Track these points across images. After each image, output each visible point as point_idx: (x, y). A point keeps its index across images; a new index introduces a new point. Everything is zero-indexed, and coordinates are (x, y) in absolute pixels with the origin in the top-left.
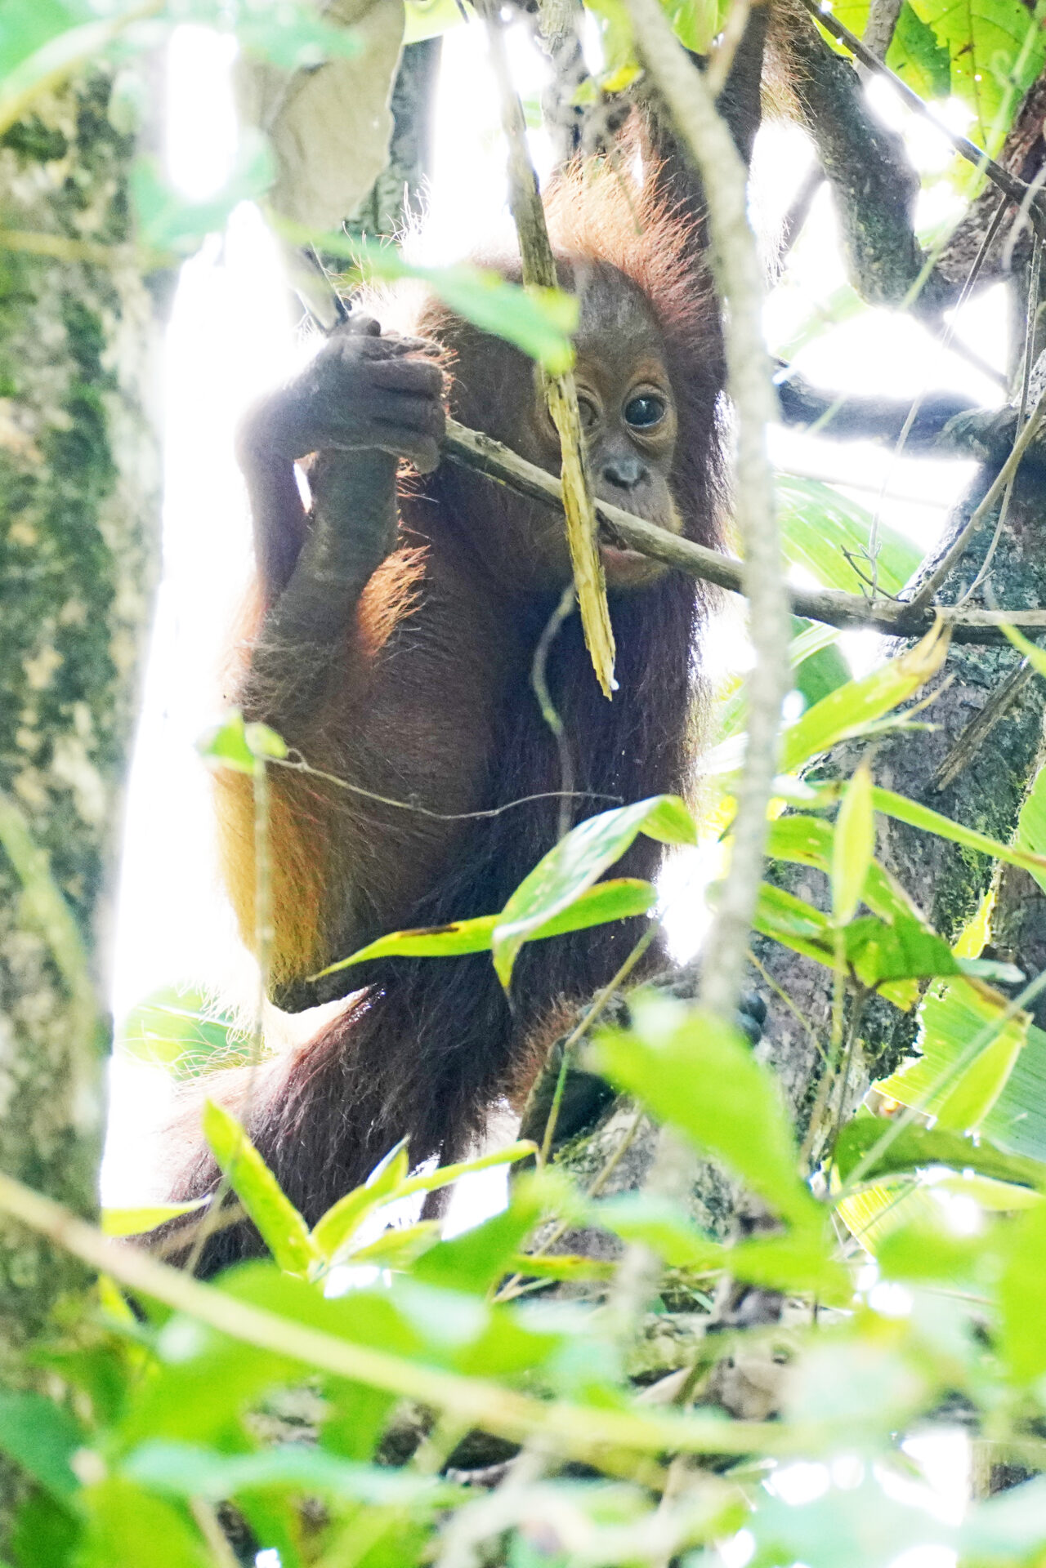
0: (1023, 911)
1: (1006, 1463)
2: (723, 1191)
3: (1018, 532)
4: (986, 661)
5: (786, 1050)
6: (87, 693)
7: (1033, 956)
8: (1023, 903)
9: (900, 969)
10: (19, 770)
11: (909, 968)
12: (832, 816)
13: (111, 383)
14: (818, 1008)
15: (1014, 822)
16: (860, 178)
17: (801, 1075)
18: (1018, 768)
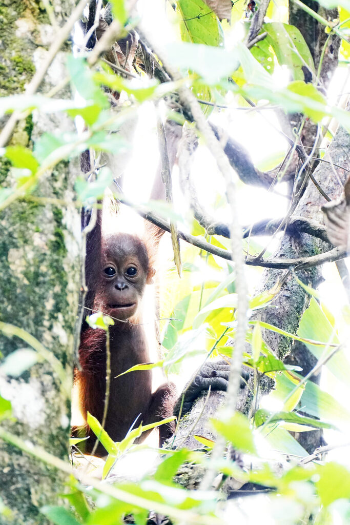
6: (62, 310)
9: (269, 369)
10: (44, 331)
11: (272, 369)
13: (65, 228)
15: (298, 326)
18: (298, 312)
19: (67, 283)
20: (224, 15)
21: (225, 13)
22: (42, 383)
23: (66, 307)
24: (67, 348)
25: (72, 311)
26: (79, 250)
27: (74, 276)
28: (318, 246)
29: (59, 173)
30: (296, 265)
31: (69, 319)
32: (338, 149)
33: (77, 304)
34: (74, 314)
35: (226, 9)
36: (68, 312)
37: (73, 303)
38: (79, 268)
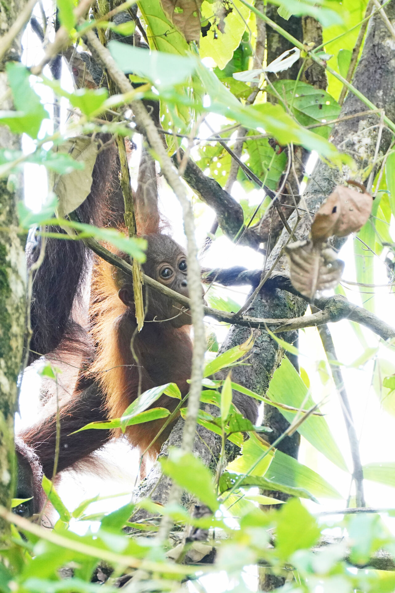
0: (271, 413)
1: (269, 573)
2: (186, 495)
3: (267, 302)
4: (259, 340)
5: (203, 454)
6: (4, 356)
7: (275, 426)
8: (271, 410)
9: (237, 429)
11: (240, 429)
12: (220, 390)
13: (9, 265)
14: (212, 442)
15: (268, 386)
16: (223, 212)
17: (208, 461)
18: (269, 371)
19: (10, 326)
20: (193, 37)
21: (193, 34)
23: (9, 352)
24: (9, 398)
25: (15, 357)
26: (24, 290)
27: (18, 318)
28: (292, 299)
29: (3, 205)
30: (278, 326)
31: (12, 365)
32: (315, 195)
33: (21, 349)
34: (18, 360)
35: (194, 29)
36: (11, 358)
37: (17, 347)
38: (24, 310)
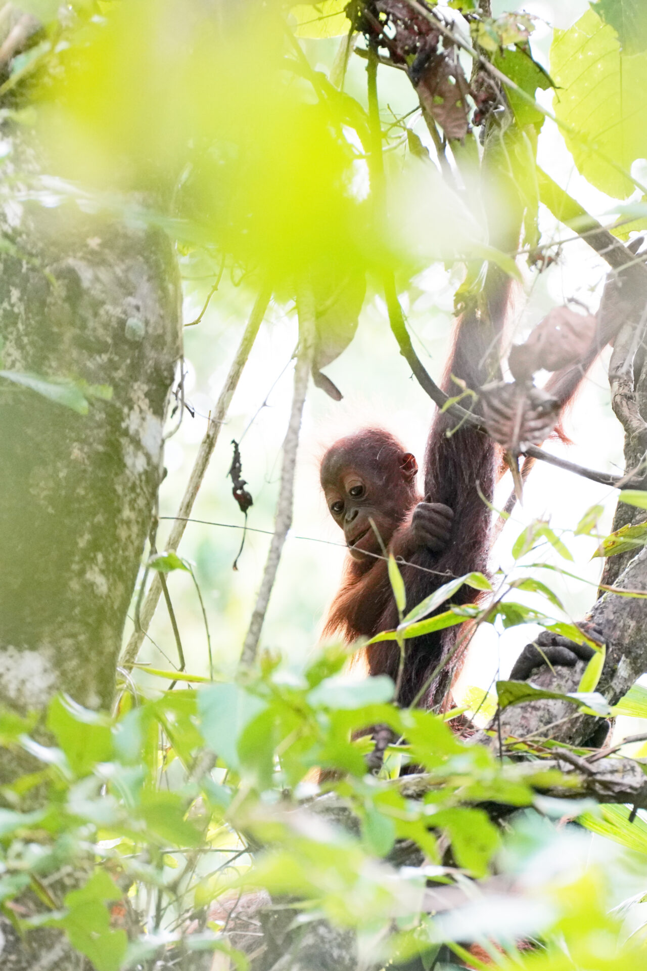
6: (103, 549)
13: (125, 433)
20: (455, 133)
21: (455, 130)
22: (59, 649)
23: (113, 543)
31: (116, 560)
35: (458, 123)
36: (115, 551)
